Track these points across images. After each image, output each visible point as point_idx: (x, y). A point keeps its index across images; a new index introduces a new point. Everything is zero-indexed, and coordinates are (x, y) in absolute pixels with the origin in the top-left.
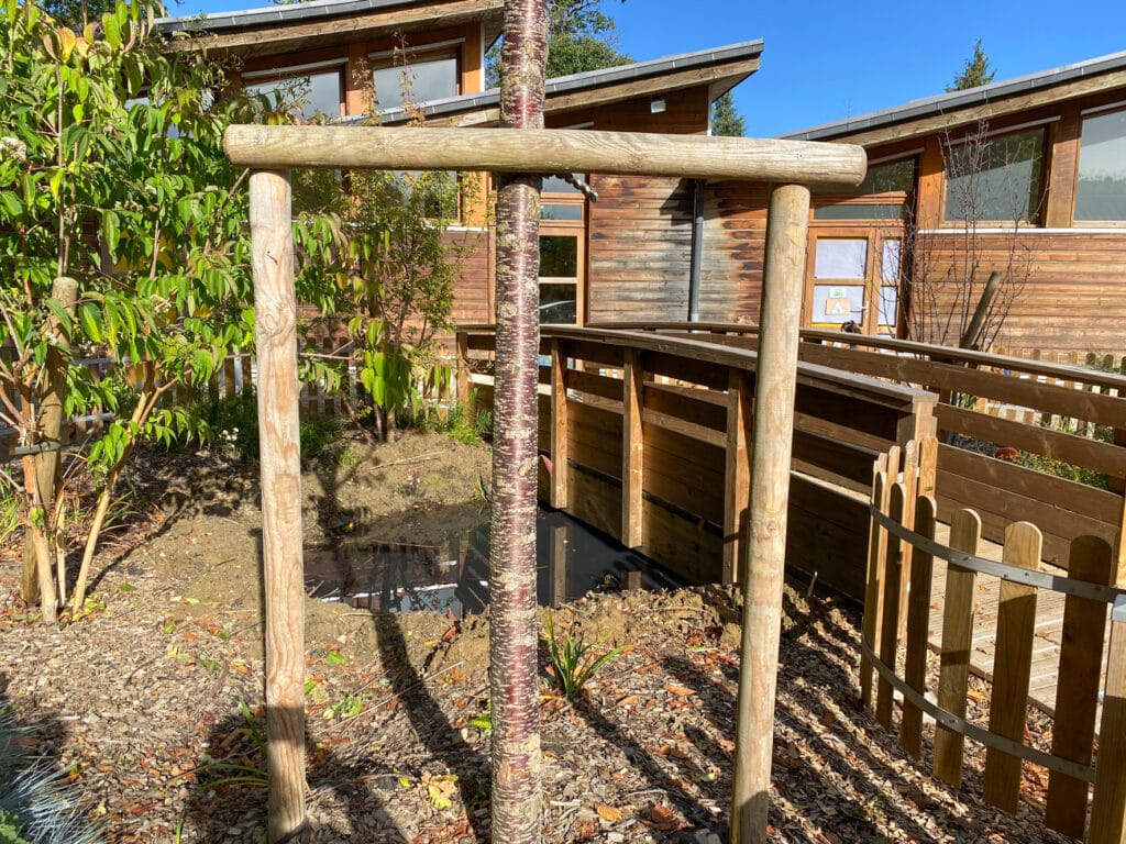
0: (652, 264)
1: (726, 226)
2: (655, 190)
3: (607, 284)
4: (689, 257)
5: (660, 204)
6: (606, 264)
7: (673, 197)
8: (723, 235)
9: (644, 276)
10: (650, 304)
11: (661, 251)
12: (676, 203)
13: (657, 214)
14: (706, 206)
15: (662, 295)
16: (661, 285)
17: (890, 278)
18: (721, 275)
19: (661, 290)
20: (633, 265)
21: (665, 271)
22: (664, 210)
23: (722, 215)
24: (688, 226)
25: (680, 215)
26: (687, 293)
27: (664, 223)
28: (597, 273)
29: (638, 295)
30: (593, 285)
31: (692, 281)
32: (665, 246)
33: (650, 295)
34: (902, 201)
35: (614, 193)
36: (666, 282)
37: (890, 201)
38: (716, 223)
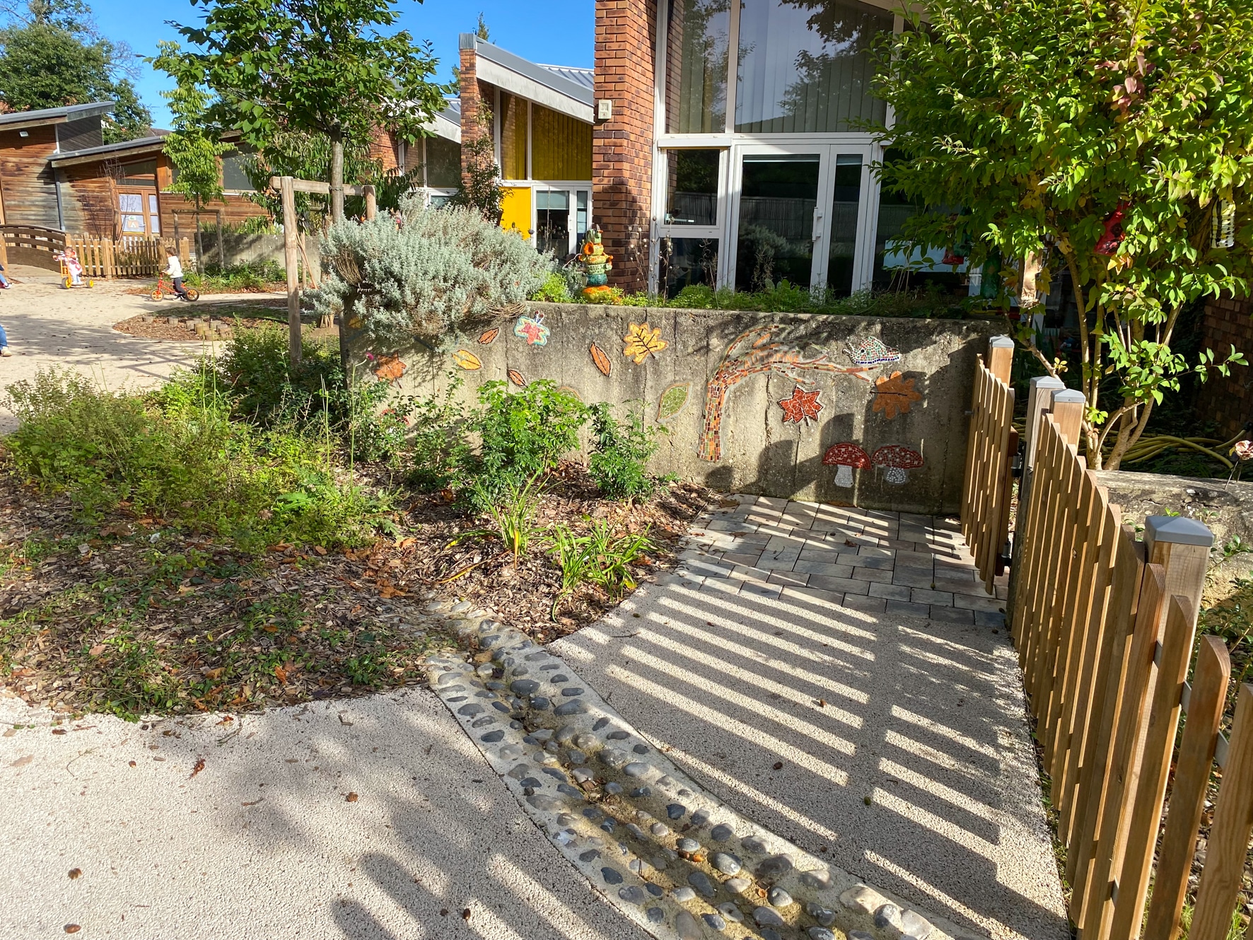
0: (37, 203)
1: (73, 186)
2: (33, 171)
3: (15, 212)
4: (56, 200)
5: (37, 176)
6: (12, 203)
7: (43, 172)
8: (71, 191)
9: (33, 208)
10: (39, 222)
11: (41, 197)
12: (45, 176)
13: (36, 180)
14: (61, 177)
15: (44, 218)
16: (44, 213)
18: (74, 209)
19: (43, 215)
20: (27, 203)
21: (44, 206)
22: (39, 178)
23: (70, 181)
24: (53, 186)
25: (48, 181)
26: (58, 217)
27: (40, 184)
28: (8, 206)
29: (33, 217)
30: (7, 212)
31: (59, 212)
32: (42, 194)
33: (39, 217)
34: (154, 178)
35: (12, 170)
36: (46, 211)
38: (68, 184)
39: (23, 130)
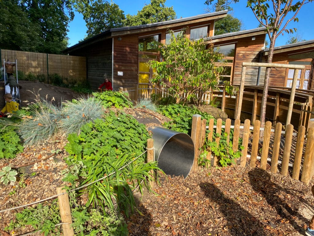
0: (249, 73)
2: (251, 57)
3: (238, 77)
4: (258, 72)
5: (252, 60)
6: (238, 73)
7: (255, 58)
10: (248, 82)
11: (251, 70)
12: (255, 60)
13: (251, 62)
14: (263, 60)
15: (250, 80)
16: (251, 78)
17: (306, 79)
19: (250, 79)
21: (252, 75)
26: (257, 80)
28: (236, 75)
30: (234, 77)
31: (258, 77)
32: (253, 69)
33: (248, 80)
34: (311, 61)
35: (241, 57)
36: (252, 77)
37: (308, 61)
39: (253, 37)
